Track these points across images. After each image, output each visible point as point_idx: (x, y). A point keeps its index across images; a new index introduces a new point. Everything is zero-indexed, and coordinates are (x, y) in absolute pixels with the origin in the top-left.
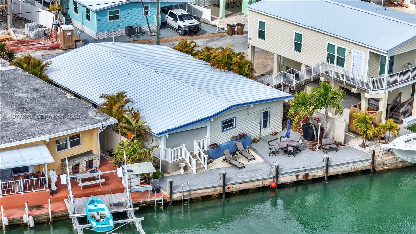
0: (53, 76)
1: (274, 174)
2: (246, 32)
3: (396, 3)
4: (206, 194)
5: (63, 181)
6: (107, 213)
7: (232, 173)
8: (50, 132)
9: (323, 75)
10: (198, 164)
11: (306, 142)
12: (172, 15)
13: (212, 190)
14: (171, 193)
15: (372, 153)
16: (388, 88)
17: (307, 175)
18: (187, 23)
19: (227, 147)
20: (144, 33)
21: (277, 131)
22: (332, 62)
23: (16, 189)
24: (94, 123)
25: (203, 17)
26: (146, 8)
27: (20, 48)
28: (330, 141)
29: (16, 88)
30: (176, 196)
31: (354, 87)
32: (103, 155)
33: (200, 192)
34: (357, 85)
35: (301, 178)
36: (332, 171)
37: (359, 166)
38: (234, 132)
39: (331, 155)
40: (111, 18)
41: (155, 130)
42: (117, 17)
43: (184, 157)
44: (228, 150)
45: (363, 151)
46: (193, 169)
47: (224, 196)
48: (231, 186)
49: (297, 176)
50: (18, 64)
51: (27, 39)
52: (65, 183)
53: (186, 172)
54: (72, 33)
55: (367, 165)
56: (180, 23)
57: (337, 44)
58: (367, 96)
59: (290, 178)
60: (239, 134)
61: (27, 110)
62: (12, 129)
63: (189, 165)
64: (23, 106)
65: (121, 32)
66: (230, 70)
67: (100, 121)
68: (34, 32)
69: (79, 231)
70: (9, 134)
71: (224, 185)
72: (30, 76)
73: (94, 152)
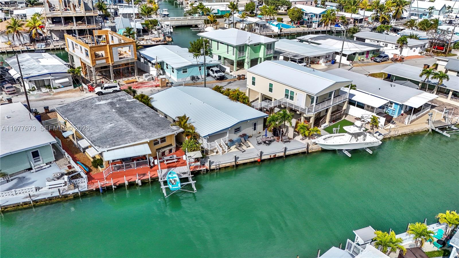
0: (153, 104)
1: (259, 155)
2: (246, 78)
3: (316, 63)
4: (227, 166)
5: (156, 163)
6: (177, 179)
7: (239, 154)
8: (149, 138)
9: (283, 104)
10: (223, 150)
11: (275, 137)
12: (212, 70)
13: (230, 163)
14: (210, 166)
15: (307, 144)
16: (315, 111)
17: (275, 155)
18: (219, 74)
19: (237, 141)
20: (199, 79)
21: (260, 132)
22: (288, 98)
23: (132, 166)
24: (172, 132)
25: (226, 71)
26: (200, 67)
27: (140, 86)
28: (286, 137)
29: (135, 111)
30: (213, 167)
31: (298, 111)
32: (177, 145)
33: (224, 165)
34: (300, 110)
35: (272, 157)
36: (288, 153)
37: (300, 151)
38: (241, 133)
39: (286, 145)
40: (183, 72)
41: (202, 135)
42: (186, 72)
43: (216, 147)
44: (237, 143)
45: (303, 142)
46: (220, 153)
47: (235, 166)
48: (239, 162)
49: (270, 156)
50: (137, 98)
51: (144, 82)
52: (157, 164)
53: (217, 154)
54: (165, 80)
55: (305, 150)
56: (215, 74)
57: (290, 89)
58: (305, 115)
59: (268, 157)
60: (243, 134)
61: (139, 124)
62: (131, 135)
63: (219, 151)
64: (137, 122)
65: (188, 79)
66: (238, 101)
67: (175, 130)
68: (147, 78)
69: (163, 189)
70: (129, 139)
71: (236, 161)
72: (142, 104)
73: (173, 145)
